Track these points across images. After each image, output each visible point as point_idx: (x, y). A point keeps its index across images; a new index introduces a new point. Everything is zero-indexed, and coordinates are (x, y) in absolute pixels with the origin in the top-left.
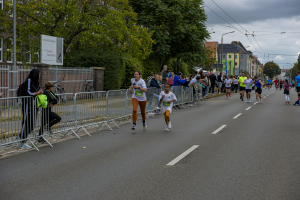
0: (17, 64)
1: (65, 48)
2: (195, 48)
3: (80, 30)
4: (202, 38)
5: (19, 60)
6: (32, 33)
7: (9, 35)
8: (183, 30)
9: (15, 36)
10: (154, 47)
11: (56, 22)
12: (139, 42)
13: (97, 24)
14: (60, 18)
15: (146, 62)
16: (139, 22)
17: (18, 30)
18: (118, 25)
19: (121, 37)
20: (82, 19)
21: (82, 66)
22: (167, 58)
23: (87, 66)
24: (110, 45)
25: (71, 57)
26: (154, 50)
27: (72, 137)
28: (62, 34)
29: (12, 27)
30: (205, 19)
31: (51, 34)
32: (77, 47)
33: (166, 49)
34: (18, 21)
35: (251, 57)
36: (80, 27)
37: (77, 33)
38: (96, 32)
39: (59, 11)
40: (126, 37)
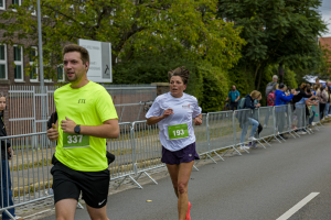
0: (46, 84)
1: (114, 57)
2: (306, 48)
3: (135, 29)
4: (315, 32)
5: (47, 77)
6: (66, 37)
7: (31, 42)
8: (285, 22)
9: (41, 43)
10: (245, 49)
11: (99, 19)
12: (222, 42)
13: (158, 18)
14: (105, 13)
15: (233, 72)
16: (220, 14)
17: (44, 34)
18: (189, 20)
19: (195, 37)
20: (137, 14)
21: (140, 82)
22: (265, 64)
23: (147, 82)
24: (179, 50)
25: (124, 70)
26: (243, 53)
27: (130, 186)
28: (108, 37)
29: (36, 31)
30: (318, 3)
31: (93, 37)
32: (131, 54)
33: (261, 51)
34: (44, 20)
36: (134, 25)
37: (130, 35)
38: (158, 32)
39: (102, 4)
40: (202, 37)
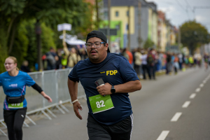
35: (156, 12)
